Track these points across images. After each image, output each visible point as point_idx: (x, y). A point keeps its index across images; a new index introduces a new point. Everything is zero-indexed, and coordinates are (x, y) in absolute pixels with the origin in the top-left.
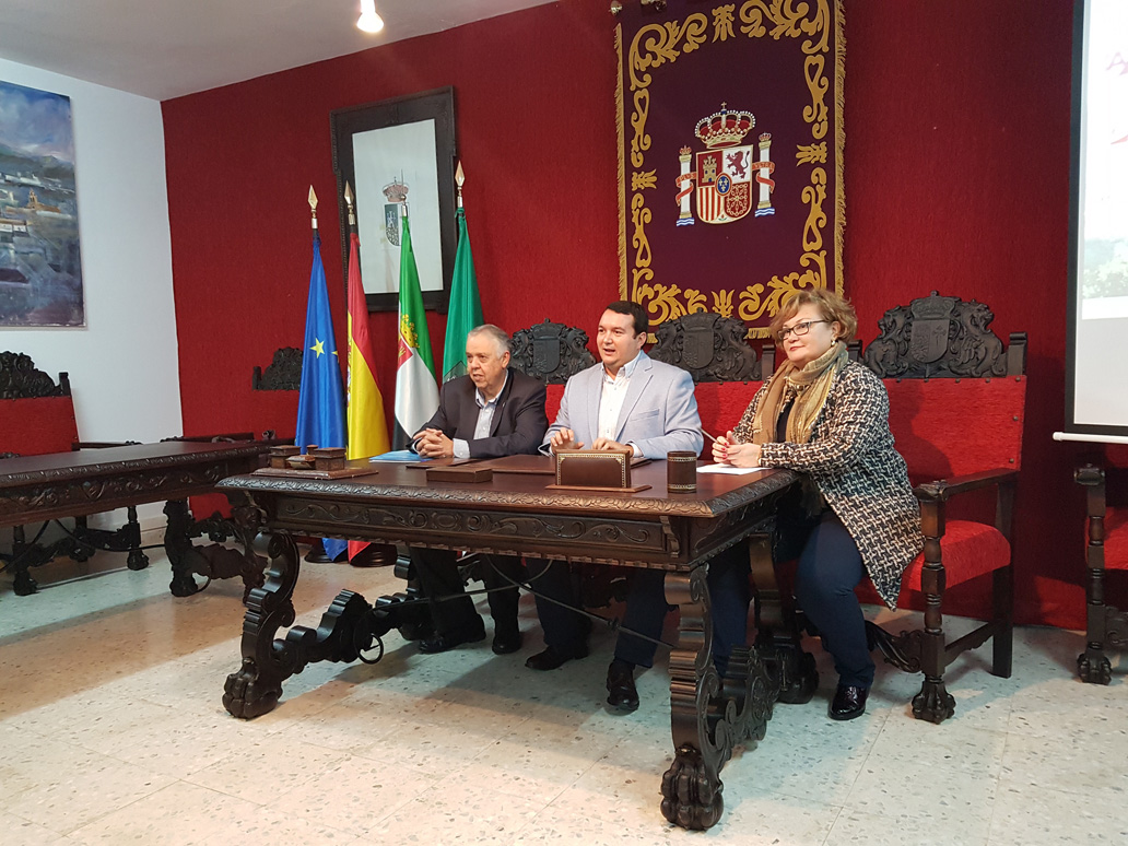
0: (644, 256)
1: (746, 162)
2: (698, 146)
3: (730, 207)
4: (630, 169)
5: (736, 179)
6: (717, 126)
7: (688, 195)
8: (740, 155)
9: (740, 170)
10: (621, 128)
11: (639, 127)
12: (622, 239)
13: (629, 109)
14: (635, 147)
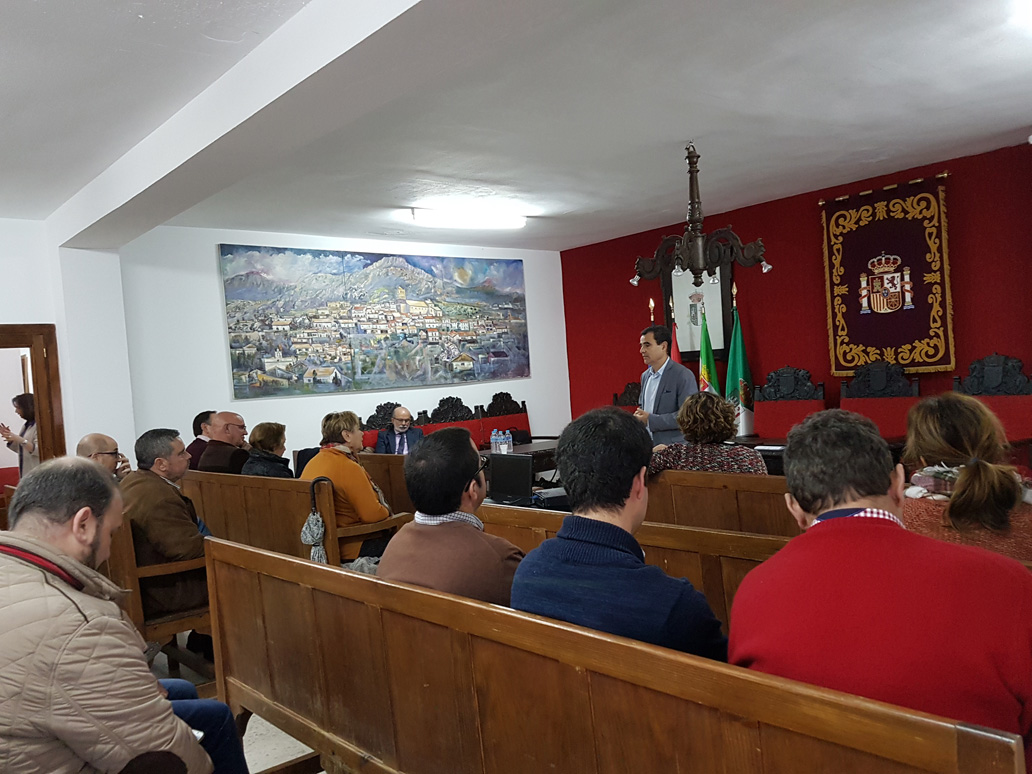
0: (843, 329)
1: (897, 281)
2: (870, 273)
3: (890, 305)
4: (832, 284)
5: (893, 290)
6: (880, 264)
7: (866, 298)
8: (893, 278)
9: (894, 285)
10: (826, 264)
11: (837, 263)
12: (830, 321)
13: (831, 254)
14: (835, 273)
